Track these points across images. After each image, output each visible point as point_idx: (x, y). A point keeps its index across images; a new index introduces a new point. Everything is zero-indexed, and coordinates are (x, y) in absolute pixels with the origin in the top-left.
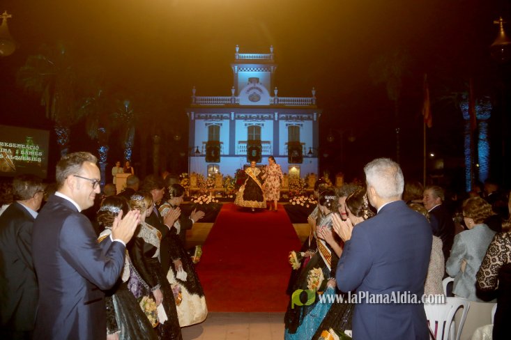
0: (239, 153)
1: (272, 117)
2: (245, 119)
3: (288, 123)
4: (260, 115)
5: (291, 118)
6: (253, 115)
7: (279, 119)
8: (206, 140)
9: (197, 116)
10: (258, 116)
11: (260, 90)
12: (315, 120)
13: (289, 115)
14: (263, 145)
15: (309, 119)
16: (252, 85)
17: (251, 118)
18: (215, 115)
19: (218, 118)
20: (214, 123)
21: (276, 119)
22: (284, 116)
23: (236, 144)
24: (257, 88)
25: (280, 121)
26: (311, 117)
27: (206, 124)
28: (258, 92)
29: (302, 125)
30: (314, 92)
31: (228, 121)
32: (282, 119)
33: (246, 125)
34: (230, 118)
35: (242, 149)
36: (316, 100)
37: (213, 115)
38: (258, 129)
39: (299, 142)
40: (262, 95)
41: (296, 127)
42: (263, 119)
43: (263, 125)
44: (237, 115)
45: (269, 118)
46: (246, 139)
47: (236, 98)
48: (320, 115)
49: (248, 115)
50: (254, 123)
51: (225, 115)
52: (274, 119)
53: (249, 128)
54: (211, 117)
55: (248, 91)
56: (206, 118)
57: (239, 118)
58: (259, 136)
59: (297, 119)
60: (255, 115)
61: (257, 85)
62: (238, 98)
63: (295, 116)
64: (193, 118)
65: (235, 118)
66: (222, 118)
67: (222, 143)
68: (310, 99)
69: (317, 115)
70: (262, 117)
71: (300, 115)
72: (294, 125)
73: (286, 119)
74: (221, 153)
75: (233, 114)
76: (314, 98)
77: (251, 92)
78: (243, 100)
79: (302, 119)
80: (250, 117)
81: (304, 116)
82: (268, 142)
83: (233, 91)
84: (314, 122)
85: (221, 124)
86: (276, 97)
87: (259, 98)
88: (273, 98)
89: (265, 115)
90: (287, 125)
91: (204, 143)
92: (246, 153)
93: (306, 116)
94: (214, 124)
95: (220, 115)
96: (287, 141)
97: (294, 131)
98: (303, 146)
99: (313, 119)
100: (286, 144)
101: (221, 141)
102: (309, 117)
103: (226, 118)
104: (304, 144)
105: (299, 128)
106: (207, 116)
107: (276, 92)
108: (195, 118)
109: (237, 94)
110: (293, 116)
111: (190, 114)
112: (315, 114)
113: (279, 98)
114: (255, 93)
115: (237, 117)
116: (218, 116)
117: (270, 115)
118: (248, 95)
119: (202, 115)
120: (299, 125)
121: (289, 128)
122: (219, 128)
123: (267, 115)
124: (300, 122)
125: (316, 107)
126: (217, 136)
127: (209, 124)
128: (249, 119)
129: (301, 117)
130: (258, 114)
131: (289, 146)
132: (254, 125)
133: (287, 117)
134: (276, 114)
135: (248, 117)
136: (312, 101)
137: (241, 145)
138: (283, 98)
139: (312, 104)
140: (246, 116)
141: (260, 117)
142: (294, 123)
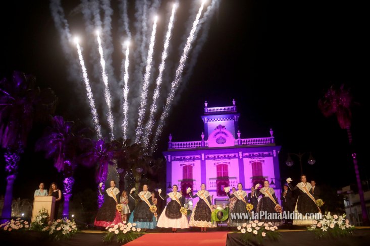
0: (210, 189)
1: (237, 156)
2: (214, 158)
3: (251, 160)
4: (227, 155)
5: (254, 156)
6: (220, 155)
7: (243, 157)
8: (181, 179)
9: (173, 159)
10: (225, 156)
11: (226, 134)
12: (275, 156)
13: (251, 154)
14: (230, 180)
15: (269, 155)
16: (218, 130)
17: (218, 158)
18: (188, 157)
19: (190, 159)
20: (187, 163)
21: (241, 158)
22: (247, 154)
23: (207, 181)
24: (223, 133)
25: (244, 159)
26: (271, 154)
27: (181, 165)
28: (224, 136)
29: (263, 161)
30: (271, 133)
31: (199, 161)
32: (246, 157)
33: (215, 164)
34: (201, 159)
35: (212, 185)
36: (275, 139)
37: (187, 157)
38: (225, 167)
39: (262, 176)
40: (227, 138)
41: (258, 163)
42: (229, 158)
43: (229, 163)
44: (207, 156)
45: (235, 157)
46: (215, 176)
47: (205, 141)
48: (279, 151)
49: (216, 156)
50: (222, 162)
51: (196, 156)
52: (239, 157)
53: (217, 166)
54: (185, 159)
55: (215, 135)
56: (181, 160)
57: (208, 158)
58: (226, 173)
59: (259, 156)
60: (222, 155)
61: (223, 130)
62: (207, 141)
63: (257, 153)
64: (169, 161)
65: (205, 159)
66: (194, 159)
67: (195, 180)
68: (269, 138)
69: (276, 152)
70: (228, 156)
71: (261, 153)
72: (257, 161)
73: (250, 157)
74: (195, 189)
75: (203, 155)
76: (272, 137)
77: (218, 136)
78: (211, 143)
79: (263, 156)
80: (218, 157)
81: (265, 153)
82: (235, 178)
83: (203, 136)
84: (274, 158)
85: (194, 164)
86: (239, 139)
87: (224, 141)
88: (237, 140)
89: (230, 155)
90: (250, 162)
91: (179, 181)
92: (215, 188)
93: (267, 153)
94: (187, 165)
95: (192, 157)
96: (252, 176)
97: (257, 167)
99: (273, 156)
100: (251, 178)
101: (193, 179)
103: (198, 159)
104: (267, 177)
105: (261, 164)
106: (181, 158)
107: (239, 135)
108: (171, 160)
109: (206, 138)
110: (255, 154)
111: (167, 157)
112: (274, 151)
113: (242, 140)
114: (221, 137)
115: (206, 158)
116: (191, 157)
117: (235, 154)
118: (215, 139)
119: (177, 157)
120: (261, 161)
121: (252, 164)
122: (192, 167)
123: (233, 155)
124: (262, 159)
125: (274, 145)
126: (191, 175)
127: (183, 165)
128: (217, 159)
129: (263, 154)
130: (225, 155)
131: (253, 180)
132: (222, 163)
133: (250, 155)
134: (240, 153)
135: (216, 157)
136: (271, 140)
137: (212, 181)
138: (245, 139)
139: (271, 143)
140: (215, 156)
141: (227, 157)
142: (256, 160)
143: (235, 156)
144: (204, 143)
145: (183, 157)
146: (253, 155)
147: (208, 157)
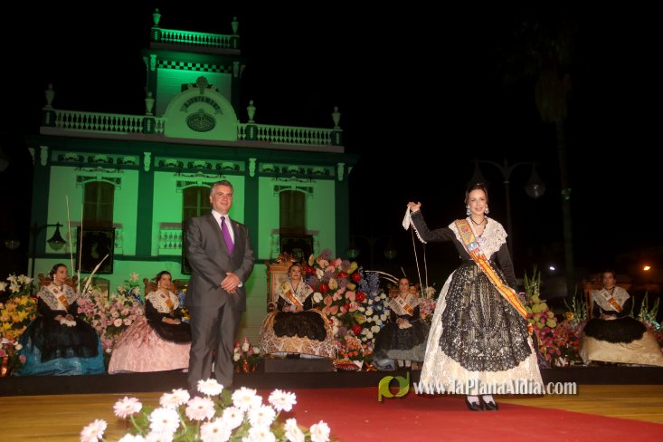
0: (163, 252)
1: (242, 168)
2: (179, 169)
3: (279, 183)
4: (214, 163)
5: (286, 174)
6: (197, 162)
7: (258, 174)
8: (80, 218)
9: (55, 158)
10: (209, 166)
11: (216, 106)
12: (341, 179)
13: (281, 166)
15: (326, 176)
16: (196, 93)
17: (192, 169)
18: (103, 157)
19: (109, 164)
20: (100, 175)
21: (252, 174)
22: (270, 166)
23: (156, 229)
24: (208, 100)
25: (261, 179)
26: (332, 173)
27: (80, 179)
28: (209, 110)
29: (311, 190)
30: (336, 117)
31: (136, 173)
32: (266, 174)
33: (179, 184)
34: (140, 167)
35: (166, 242)
36: (342, 135)
37: (98, 157)
38: (205, 192)
39: (303, 228)
40: (217, 118)
41: (296, 192)
42: (221, 171)
44: (157, 160)
45: (236, 171)
47: (157, 119)
48: (350, 169)
49: (185, 162)
50: (200, 180)
51: (127, 158)
52: (246, 173)
53: (186, 192)
54: (92, 164)
55: (186, 105)
56: (79, 164)
57: (163, 168)
59: (300, 175)
60: (202, 163)
61: (209, 94)
62: (162, 120)
63: (295, 167)
64: (44, 163)
65: (153, 168)
66: (120, 166)
67: (120, 226)
68: (329, 131)
69: (346, 168)
70: (219, 167)
71: (306, 168)
72: (293, 189)
73: (275, 174)
74: (117, 251)
75: (147, 156)
76: (337, 129)
77: (194, 109)
78: (174, 126)
79: (311, 176)
80: (190, 165)
81: (316, 169)
83: (149, 104)
84: (338, 184)
85: (118, 181)
86: (251, 122)
87: (210, 124)
88: (244, 126)
89: (226, 164)
90: (276, 188)
91: (72, 224)
92: (178, 252)
93: (321, 169)
94: (99, 179)
95: (115, 158)
96: (277, 226)
97: (292, 205)
98: (315, 238)
99: (335, 178)
100: (274, 232)
101: (116, 220)
102: (327, 172)
103: (131, 166)
104: (317, 233)
105: (303, 195)
106: (81, 158)
107: (251, 111)
108: (50, 163)
109: (154, 112)
110: (291, 168)
111: (38, 152)
112: (341, 166)
113: (259, 126)
114: (201, 111)
115: (157, 164)
116: (111, 160)
117: (237, 163)
118: (185, 115)
119: (69, 155)
120: (304, 188)
121: (281, 194)
122: (112, 188)
123: (230, 164)
124: (306, 183)
125: (341, 150)
126: (108, 209)
127: (87, 178)
128: (186, 171)
129: (310, 171)
130: (210, 161)
131: (282, 236)
132: (200, 184)
133: (277, 169)
134: (252, 162)
135: (185, 166)
136: (333, 136)
137: (169, 232)
138: (268, 127)
139: (334, 143)
140: (181, 164)
141: (214, 168)
142: (293, 184)
143: (237, 167)
144: (153, 122)
145: (86, 156)
146: (285, 170)
147: (162, 164)
